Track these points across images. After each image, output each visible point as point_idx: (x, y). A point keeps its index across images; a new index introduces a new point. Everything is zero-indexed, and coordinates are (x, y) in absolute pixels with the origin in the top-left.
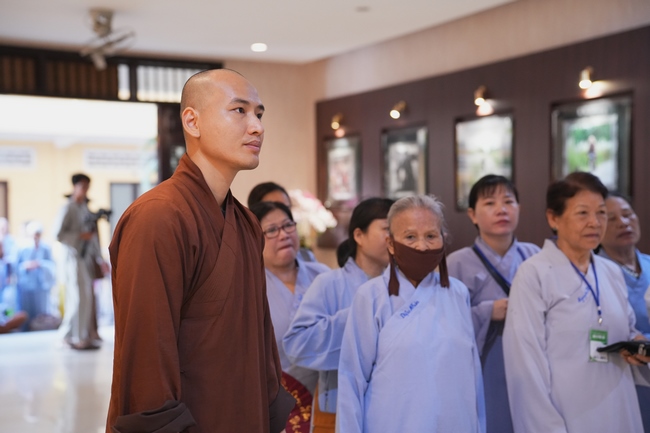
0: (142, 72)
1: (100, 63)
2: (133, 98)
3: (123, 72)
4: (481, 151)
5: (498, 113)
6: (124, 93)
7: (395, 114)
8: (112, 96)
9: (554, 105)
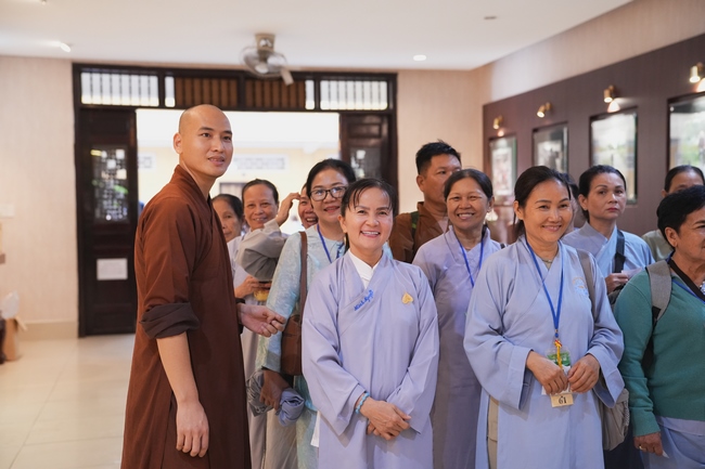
0: (324, 84)
1: (288, 80)
2: (317, 109)
3: (310, 85)
4: (611, 148)
5: (624, 110)
6: (310, 104)
7: (541, 114)
8: (301, 108)
9: (671, 101)
